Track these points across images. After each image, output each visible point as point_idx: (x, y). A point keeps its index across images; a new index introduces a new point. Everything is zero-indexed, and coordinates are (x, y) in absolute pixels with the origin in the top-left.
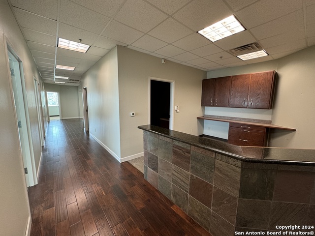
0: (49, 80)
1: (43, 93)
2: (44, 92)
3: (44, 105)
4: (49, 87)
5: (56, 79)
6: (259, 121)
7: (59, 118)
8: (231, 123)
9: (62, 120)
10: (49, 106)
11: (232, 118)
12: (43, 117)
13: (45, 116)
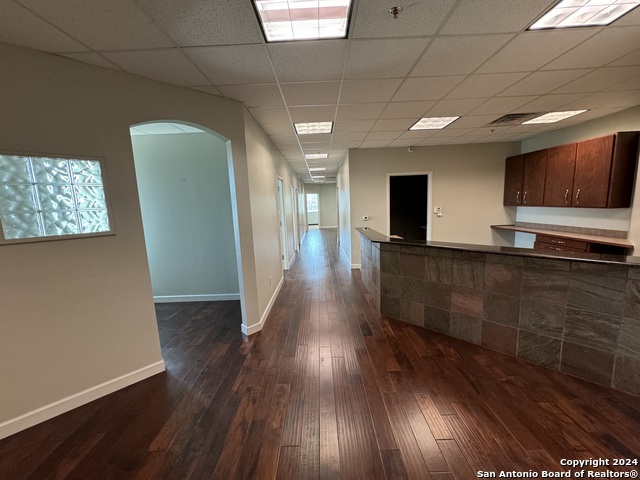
0: (307, 181)
1: (301, 197)
2: (303, 195)
3: (302, 209)
4: (309, 187)
5: (315, 179)
6: (579, 230)
7: (317, 227)
8: (539, 236)
9: (321, 229)
10: (309, 211)
11: (541, 225)
12: (298, 225)
13: (302, 225)
